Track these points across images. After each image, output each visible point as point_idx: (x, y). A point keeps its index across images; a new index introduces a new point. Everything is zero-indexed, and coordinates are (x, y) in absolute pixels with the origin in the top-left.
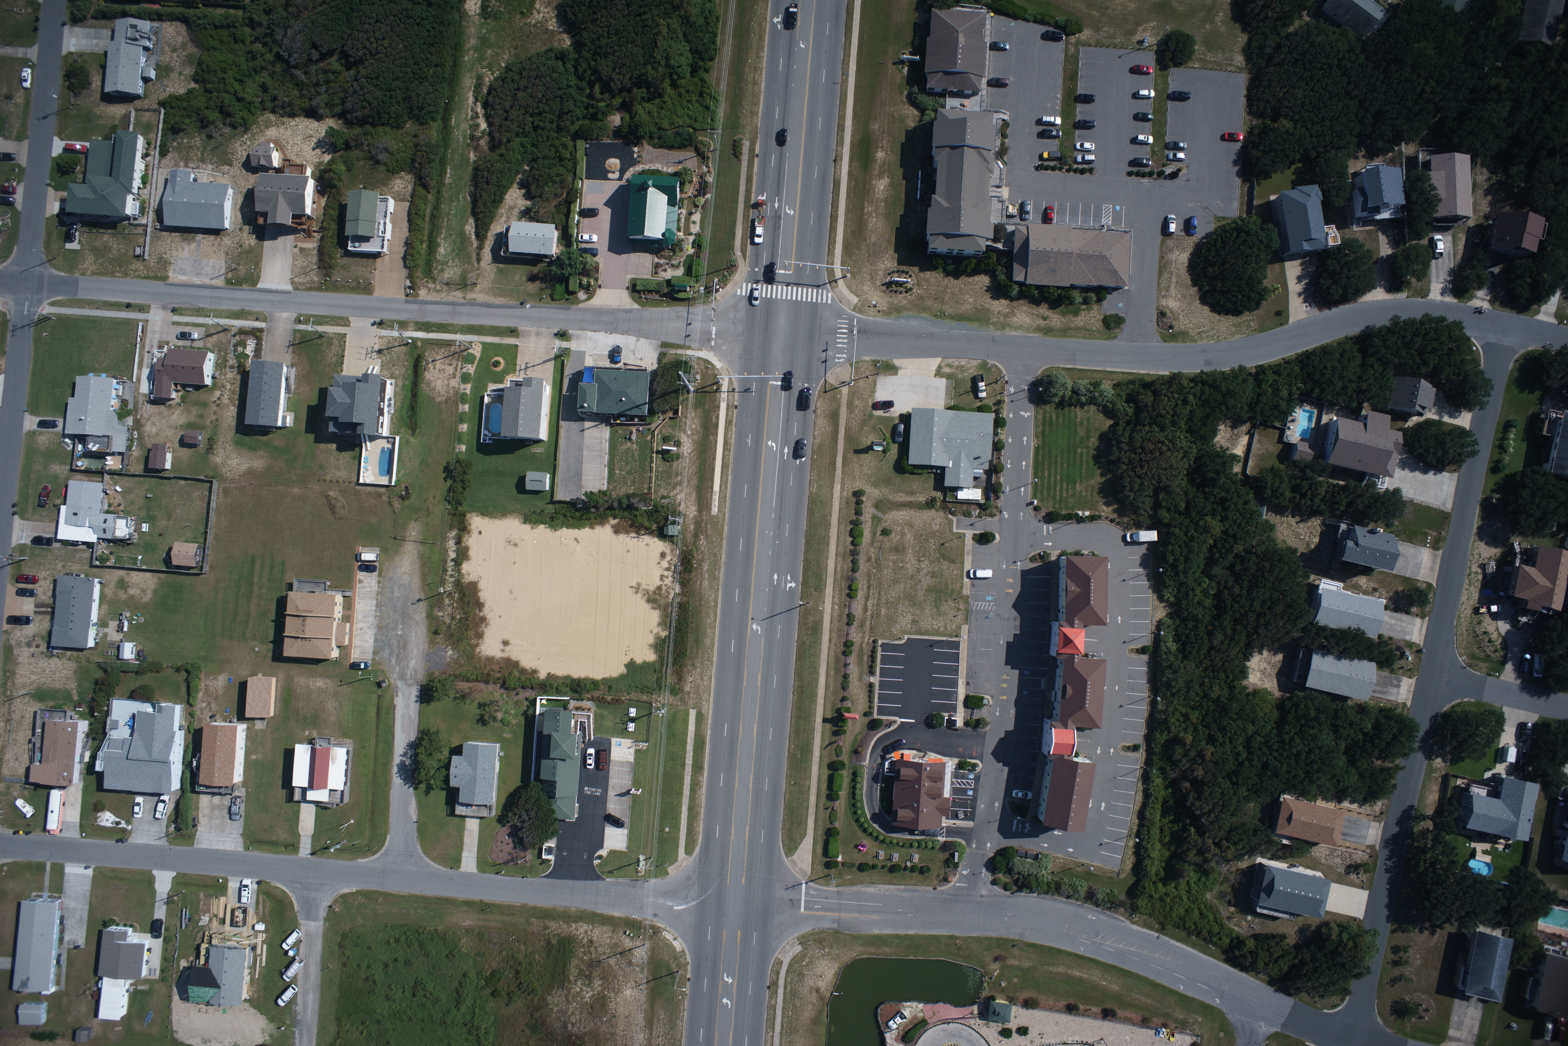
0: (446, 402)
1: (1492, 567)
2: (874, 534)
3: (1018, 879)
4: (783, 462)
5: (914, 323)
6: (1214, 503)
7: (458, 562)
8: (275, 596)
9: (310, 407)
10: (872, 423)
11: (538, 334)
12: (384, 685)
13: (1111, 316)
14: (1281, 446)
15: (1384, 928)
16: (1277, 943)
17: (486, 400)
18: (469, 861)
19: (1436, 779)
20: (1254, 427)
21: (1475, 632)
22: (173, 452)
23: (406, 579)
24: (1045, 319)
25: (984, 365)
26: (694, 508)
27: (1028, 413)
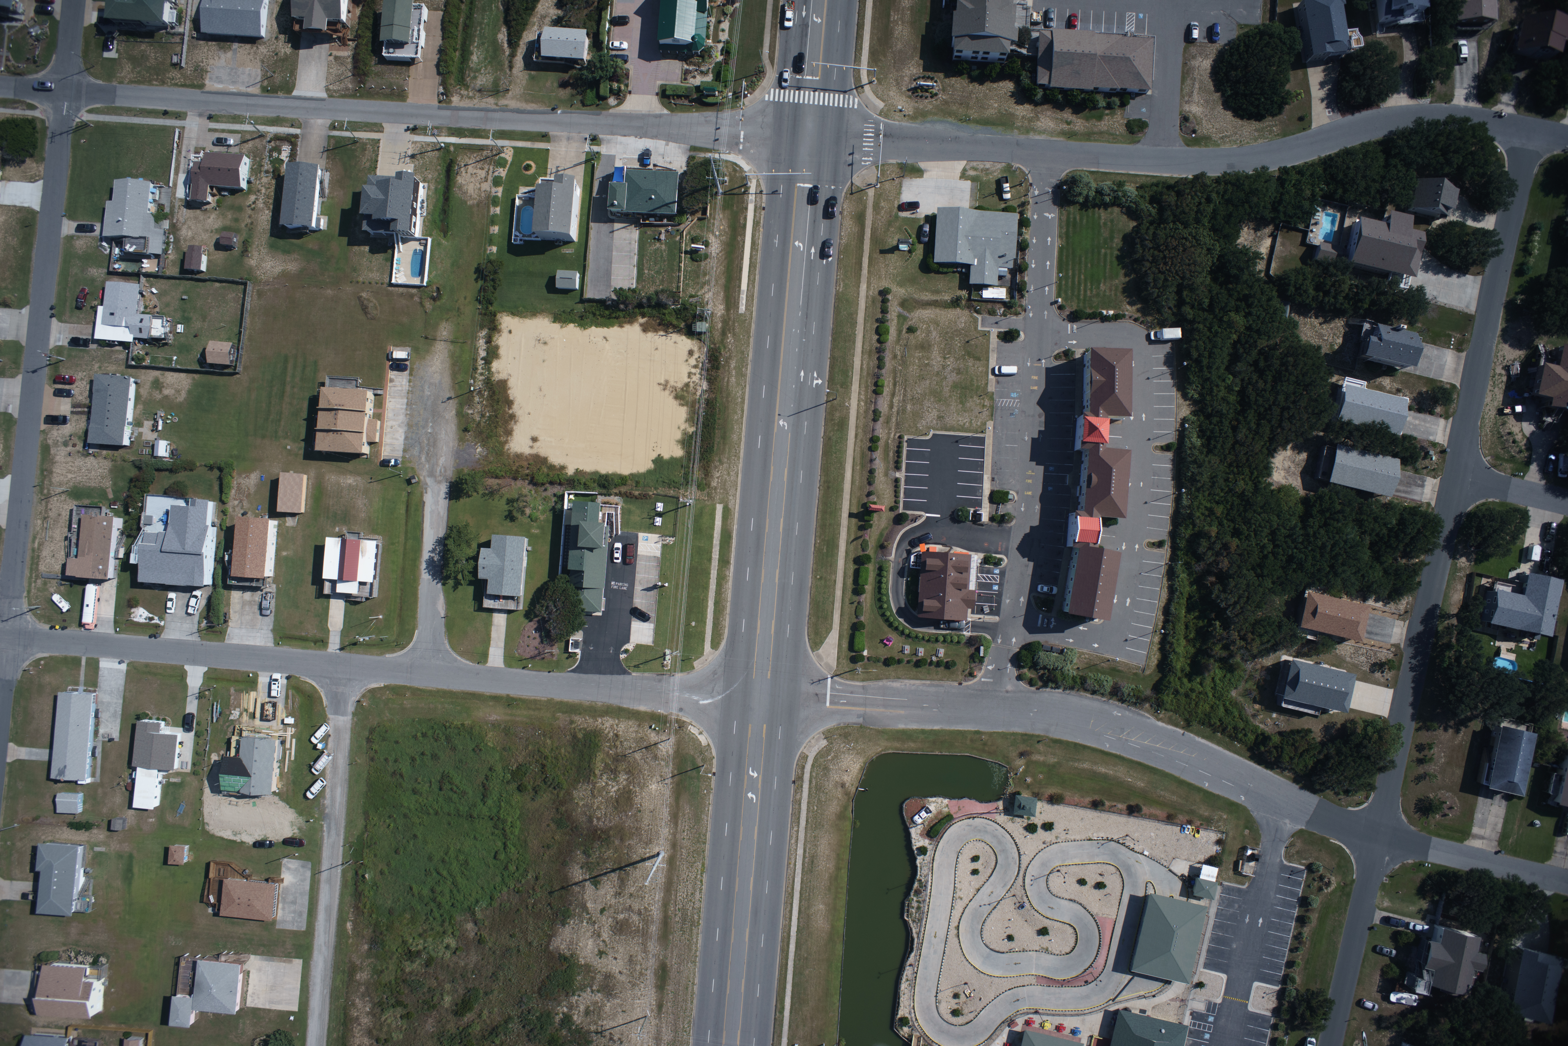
0: (478, 205)
1: (1516, 369)
2: (900, 332)
3: (1043, 675)
4: (810, 263)
5: (939, 128)
6: (1238, 300)
7: (488, 361)
8: (308, 395)
9: (343, 211)
10: (897, 224)
11: (568, 139)
12: (413, 481)
13: (1134, 120)
14: (1304, 249)
15: (1410, 726)
16: (1302, 737)
17: (518, 202)
18: (496, 656)
19: (1461, 578)
20: (1277, 228)
21: (1499, 433)
22: (209, 255)
23: (437, 378)
24: (1068, 123)
25: (1009, 167)
26: (722, 307)
27: (1052, 215)
